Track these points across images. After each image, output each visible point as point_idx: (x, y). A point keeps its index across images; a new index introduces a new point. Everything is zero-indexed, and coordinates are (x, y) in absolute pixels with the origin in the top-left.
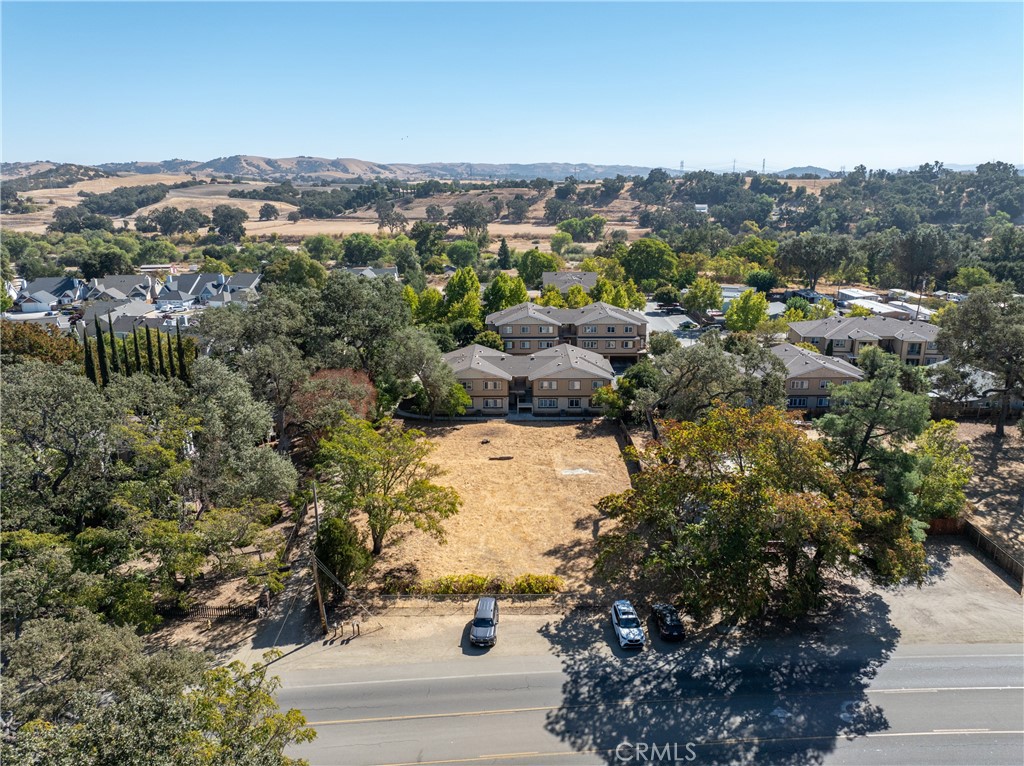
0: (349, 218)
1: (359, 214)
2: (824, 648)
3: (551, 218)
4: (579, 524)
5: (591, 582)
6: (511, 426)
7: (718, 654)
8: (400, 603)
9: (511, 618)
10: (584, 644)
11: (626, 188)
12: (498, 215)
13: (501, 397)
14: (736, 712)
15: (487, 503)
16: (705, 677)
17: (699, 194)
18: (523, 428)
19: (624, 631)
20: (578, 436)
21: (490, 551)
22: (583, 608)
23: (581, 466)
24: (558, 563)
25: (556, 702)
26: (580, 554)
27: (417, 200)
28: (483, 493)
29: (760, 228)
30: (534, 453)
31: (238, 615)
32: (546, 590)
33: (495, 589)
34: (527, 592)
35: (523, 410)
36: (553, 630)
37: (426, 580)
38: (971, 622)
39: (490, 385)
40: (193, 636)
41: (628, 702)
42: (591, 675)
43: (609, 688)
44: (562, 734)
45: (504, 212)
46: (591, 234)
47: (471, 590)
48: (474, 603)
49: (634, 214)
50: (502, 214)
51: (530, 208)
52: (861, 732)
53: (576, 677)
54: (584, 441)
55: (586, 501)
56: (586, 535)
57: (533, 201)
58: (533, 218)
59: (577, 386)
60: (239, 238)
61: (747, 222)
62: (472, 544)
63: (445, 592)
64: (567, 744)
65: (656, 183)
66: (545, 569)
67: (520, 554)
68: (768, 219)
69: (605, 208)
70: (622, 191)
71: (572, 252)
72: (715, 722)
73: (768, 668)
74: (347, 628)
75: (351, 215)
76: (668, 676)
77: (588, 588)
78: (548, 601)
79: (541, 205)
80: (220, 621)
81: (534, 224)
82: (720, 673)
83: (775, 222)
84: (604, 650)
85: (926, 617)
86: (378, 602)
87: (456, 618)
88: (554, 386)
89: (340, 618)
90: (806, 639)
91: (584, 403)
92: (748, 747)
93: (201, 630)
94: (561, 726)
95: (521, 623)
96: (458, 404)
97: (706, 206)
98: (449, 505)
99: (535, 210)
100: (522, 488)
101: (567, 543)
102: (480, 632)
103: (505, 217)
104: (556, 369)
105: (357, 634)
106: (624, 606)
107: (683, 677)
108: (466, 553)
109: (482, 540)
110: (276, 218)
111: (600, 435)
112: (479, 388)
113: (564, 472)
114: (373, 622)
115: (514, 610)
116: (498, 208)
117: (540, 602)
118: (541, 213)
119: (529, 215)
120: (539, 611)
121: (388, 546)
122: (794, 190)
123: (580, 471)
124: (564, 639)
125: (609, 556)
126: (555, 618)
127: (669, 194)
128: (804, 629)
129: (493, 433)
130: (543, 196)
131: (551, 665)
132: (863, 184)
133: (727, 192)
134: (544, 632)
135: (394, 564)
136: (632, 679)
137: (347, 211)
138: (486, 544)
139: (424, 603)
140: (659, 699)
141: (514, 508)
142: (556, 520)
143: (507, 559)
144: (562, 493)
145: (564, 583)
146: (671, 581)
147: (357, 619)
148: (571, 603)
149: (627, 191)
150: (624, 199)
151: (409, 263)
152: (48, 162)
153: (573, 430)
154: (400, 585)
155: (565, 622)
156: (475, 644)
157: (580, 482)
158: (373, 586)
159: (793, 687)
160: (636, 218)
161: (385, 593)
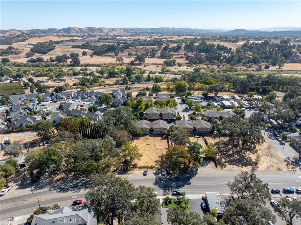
0: (107, 55)
1: (109, 54)
2: (187, 175)
3: (162, 57)
4: (159, 157)
5: (160, 166)
6: (150, 137)
7: (174, 176)
8: (135, 169)
9: (150, 171)
10: (158, 174)
11: (183, 47)
12: (148, 55)
13: (148, 131)
14: (174, 183)
15: (146, 153)
16: (172, 178)
17: (203, 50)
18: (152, 137)
19: (163, 173)
20: (161, 140)
21: (146, 161)
22: (159, 170)
23: (161, 146)
24: (156, 163)
25: (154, 181)
26: (159, 162)
27: (125, 50)
28: (145, 151)
29: (218, 61)
30: (153, 143)
31: (114, 171)
32: (154, 167)
33: (147, 167)
34: (151, 167)
35: (152, 134)
36: (154, 173)
37: (138, 166)
38: (208, 172)
39: (146, 129)
40: (110, 174)
41: (162, 181)
42: (159, 178)
43: (160, 179)
44: (155, 185)
45: (149, 54)
46: (172, 64)
47: (144, 167)
48: (145, 169)
49: (185, 55)
50: (149, 55)
51: (156, 53)
52: (188, 185)
53: (157, 178)
54: (162, 141)
55: (161, 153)
56: (160, 159)
57: (157, 51)
58: (157, 56)
59: (161, 129)
60: (79, 64)
61: (214, 60)
62: (144, 160)
63: (141, 168)
64: (155, 186)
65: (191, 46)
66: (154, 164)
67: (151, 162)
68: (220, 59)
69: (177, 53)
70: (182, 48)
71: (167, 71)
72: (172, 183)
73: (180, 177)
74: (129, 172)
75: (107, 54)
76: (168, 178)
77: (160, 167)
78: (154, 169)
79: (159, 52)
80: (113, 172)
81: (157, 58)
82: (174, 178)
83: (222, 59)
84: (160, 175)
85: (202, 171)
86: (132, 169)
87: (142, 171)
88: (157, 129)
89: (128, 171)
90: (186, 174)
91: (162, 132)
92: (175, 186)
93: (111, 173)
94: (155, 184)
95: (151, 172)
96: (141, 134)
97: (204, 53)
98: (141, 156)
99: (158, 53)
100: (151, 150)
101: (157, 160)
102: (145, 173)
103: (149, 56)
104: (158, 127)
105: (130, 173)
106: (164, 170)
107: (169, 179)
108: (143, 162)
109: (145, 159)
110: (87, 55)
111: (165, 139)
112: (144, 130)
113: (158, 147)
114: (132, 172)
115: (150, 170)
116: (148, 53)
117: (153, 169)
118: (159, 55)
119: (156, 55)
120: (153, 170)
121: (132, 161)
122: (228, 49)
123: (161, 147)
124: (156, 174)
125: (162, 163)
126: (155, 171)
127: (195, 49)
128: (186, 173)
129: (147, 139)
130: (160, 49)
131: (154, 177)
132: (248, 46)
133: (210, 49)
134: (153, 173)
135: (134, 163)
136: (163, 179)
137: (106, 53)
138: (146, 160)
139: (138, 169)
140: (166, 181)
141: (150, 154)
142: (156, 156)
143: (149, 162)
144: (157, 151)
145: (156, 166)
146: (169, 167)
147: (130, 171)
148: (157, 169)
149: (183, 48)
150: (182, 50)
151: (126, 81)
152: (14, 29)
153: (160, 138)
154: (135, 167)
155: (156, 172)
156: (145, 174)
157: (160, 149)
158: (131, 167)
159: (182, 180)
160: (185, 57)
161: (133, 168)
